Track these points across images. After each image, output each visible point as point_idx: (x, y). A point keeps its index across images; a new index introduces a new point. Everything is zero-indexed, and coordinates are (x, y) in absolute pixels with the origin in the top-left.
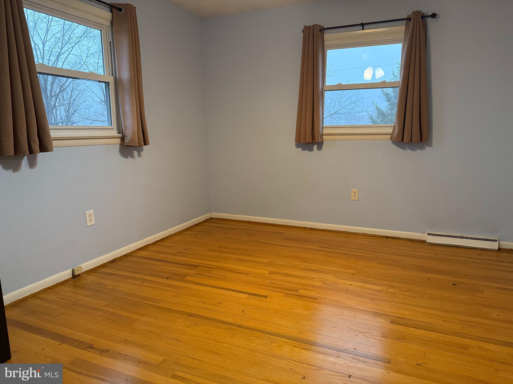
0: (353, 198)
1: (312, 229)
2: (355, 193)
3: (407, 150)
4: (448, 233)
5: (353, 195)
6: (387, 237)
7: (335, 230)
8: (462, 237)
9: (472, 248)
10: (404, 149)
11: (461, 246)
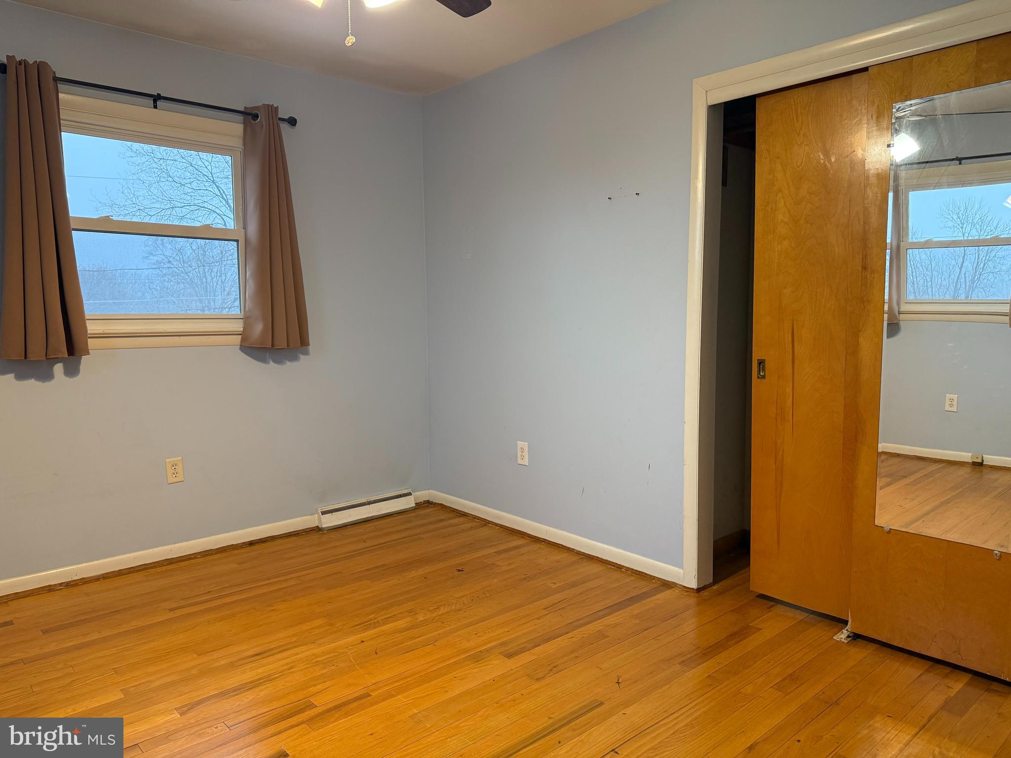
0: (172, 479)
1: (68, 585)
2: (174, 466)
3: (269, 363)
4: (347, 501)
5: (170, 471)
6: (251, 543)
7: (134, 566)
8: (369, 503)
9: (382, 516)
10: (264, 361)
11: (372, 517)
